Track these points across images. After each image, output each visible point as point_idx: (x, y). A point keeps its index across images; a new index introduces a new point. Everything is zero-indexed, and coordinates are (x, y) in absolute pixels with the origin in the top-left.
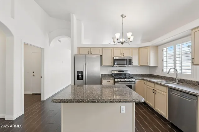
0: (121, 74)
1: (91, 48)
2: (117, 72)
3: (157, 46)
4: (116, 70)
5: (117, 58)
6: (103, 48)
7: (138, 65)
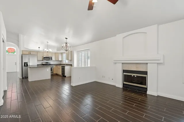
0: (47, 64)
1: (30, 51)
2: (45, 63)
3: (62, 53)
4: (45, 62)
5: (45, 57)
6: (37, 52)
7: (55, 60)
